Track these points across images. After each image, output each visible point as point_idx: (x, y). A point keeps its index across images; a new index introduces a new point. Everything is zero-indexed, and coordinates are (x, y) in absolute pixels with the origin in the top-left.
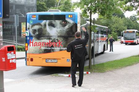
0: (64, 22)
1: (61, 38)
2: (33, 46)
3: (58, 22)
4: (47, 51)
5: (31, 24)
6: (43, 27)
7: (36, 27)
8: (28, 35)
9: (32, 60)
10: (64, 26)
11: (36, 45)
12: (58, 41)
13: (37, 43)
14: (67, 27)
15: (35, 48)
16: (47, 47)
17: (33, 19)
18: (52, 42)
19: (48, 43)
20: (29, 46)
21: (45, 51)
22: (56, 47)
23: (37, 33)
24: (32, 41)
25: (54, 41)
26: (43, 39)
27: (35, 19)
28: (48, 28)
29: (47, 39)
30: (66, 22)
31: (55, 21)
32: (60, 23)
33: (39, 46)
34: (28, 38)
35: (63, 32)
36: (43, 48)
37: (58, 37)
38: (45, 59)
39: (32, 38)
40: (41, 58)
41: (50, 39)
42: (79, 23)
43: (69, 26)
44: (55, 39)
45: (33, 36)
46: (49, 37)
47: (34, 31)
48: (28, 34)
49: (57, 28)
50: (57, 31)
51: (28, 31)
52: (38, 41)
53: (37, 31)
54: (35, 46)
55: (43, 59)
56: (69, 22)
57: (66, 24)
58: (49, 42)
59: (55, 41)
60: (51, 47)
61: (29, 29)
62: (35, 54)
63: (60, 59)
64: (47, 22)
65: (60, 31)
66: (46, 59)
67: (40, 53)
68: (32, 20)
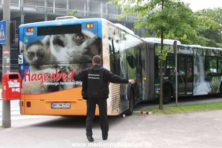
0: (80, 37)
1: (76, 65)
2: (29, 80)
3: (68, 38)
4: (52, 89)
5: (25, 43)
6: (44, 48)
7: (34, 48)
8: (22, 63)
9: (29, 104)
10: (79, 43)
11: (35, 78)
12: (70, 71)
13: (36, 75)
14: (84, 45)
15: (34, 84)
16: (53, 82)
17: (28, 34)
18: (60, 72)
19: (53, 74)
20: (24, 80)
21: (50, 89)
22: (67, 81)
23: (36, 58)
24: (28, 73)
25: (63, 70)
26: (45, 68)
27: (32, 34)
28: (52, 49)
29: (53, 67)
30: (82, 37)
31: (64, 36)
32: (73, 39)
33: (39, 79)
34: (22, 68)
35: (78, 54)
36: (46, 84)
37: (71, 63)
38: (50, 102)
39: (29, 67)
40: (43, 100)
41: (56, 67)
42: (104, 38)
43: (87, 43)
44: (65, 67)
45: (30, 64)
46: (55, 65)
47: (32, 55)
48: (22, 60)
49: (68, 48)
50: (68, 53)
51: (21, 56)
52: (38, 72)
53: (36, 54)
54: (32, 80)
55: (46, 102)
56: (87, 37)
57: (83, 40)
58: (55, 73)
59: (65, 71)
60: (59, 81)
61: (22, 51)
62: (33, 94)
63: (75, 102)
64: (52, 38)
65: (74, 52)
66: (52, 103)
67: (42, 93)
68: (27, 36)
